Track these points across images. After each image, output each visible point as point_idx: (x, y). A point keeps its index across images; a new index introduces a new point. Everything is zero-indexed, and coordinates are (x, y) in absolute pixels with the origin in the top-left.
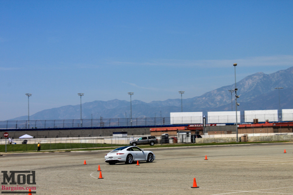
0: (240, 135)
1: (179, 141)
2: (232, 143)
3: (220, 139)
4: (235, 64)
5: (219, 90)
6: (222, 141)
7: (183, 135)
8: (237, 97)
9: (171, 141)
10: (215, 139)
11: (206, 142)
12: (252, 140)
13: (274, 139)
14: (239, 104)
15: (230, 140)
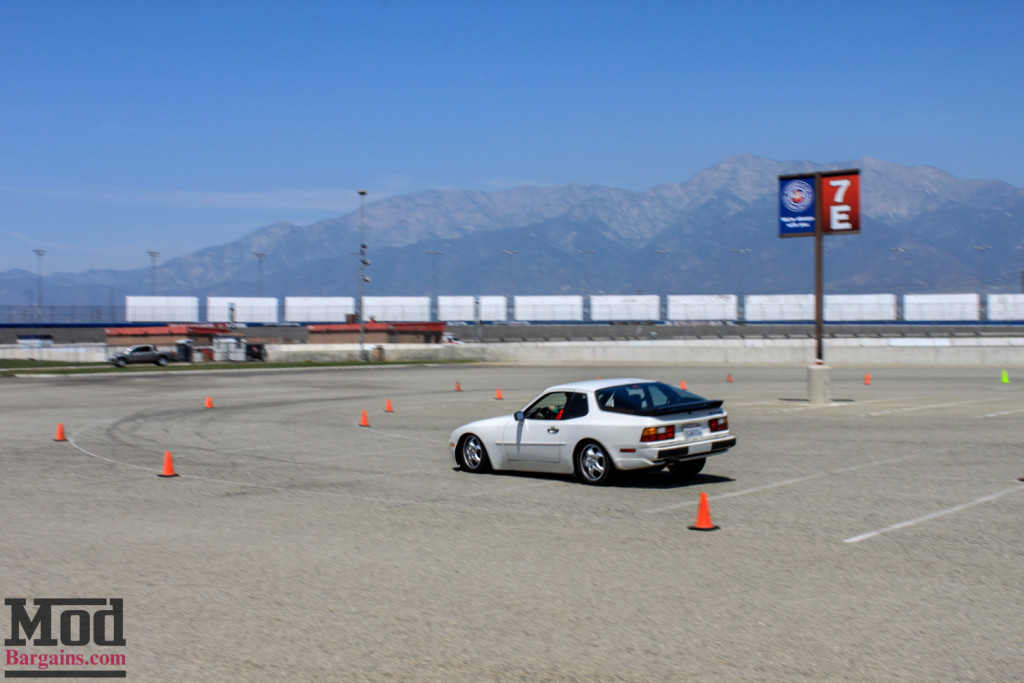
0: (369, 347)
1: (218, 357)
2: (349, 362)
3: (323, 354)
4: (362, 190)
5: (199, 254)
6: (327, 359)
7: (228, 344)
8: (365, 263)
9: (197, 357)
10: (311, 354)
11: (292, 360)
12: (392, 357)
13: (442, 356)
14: (367, 278)
15: (345, 357)
